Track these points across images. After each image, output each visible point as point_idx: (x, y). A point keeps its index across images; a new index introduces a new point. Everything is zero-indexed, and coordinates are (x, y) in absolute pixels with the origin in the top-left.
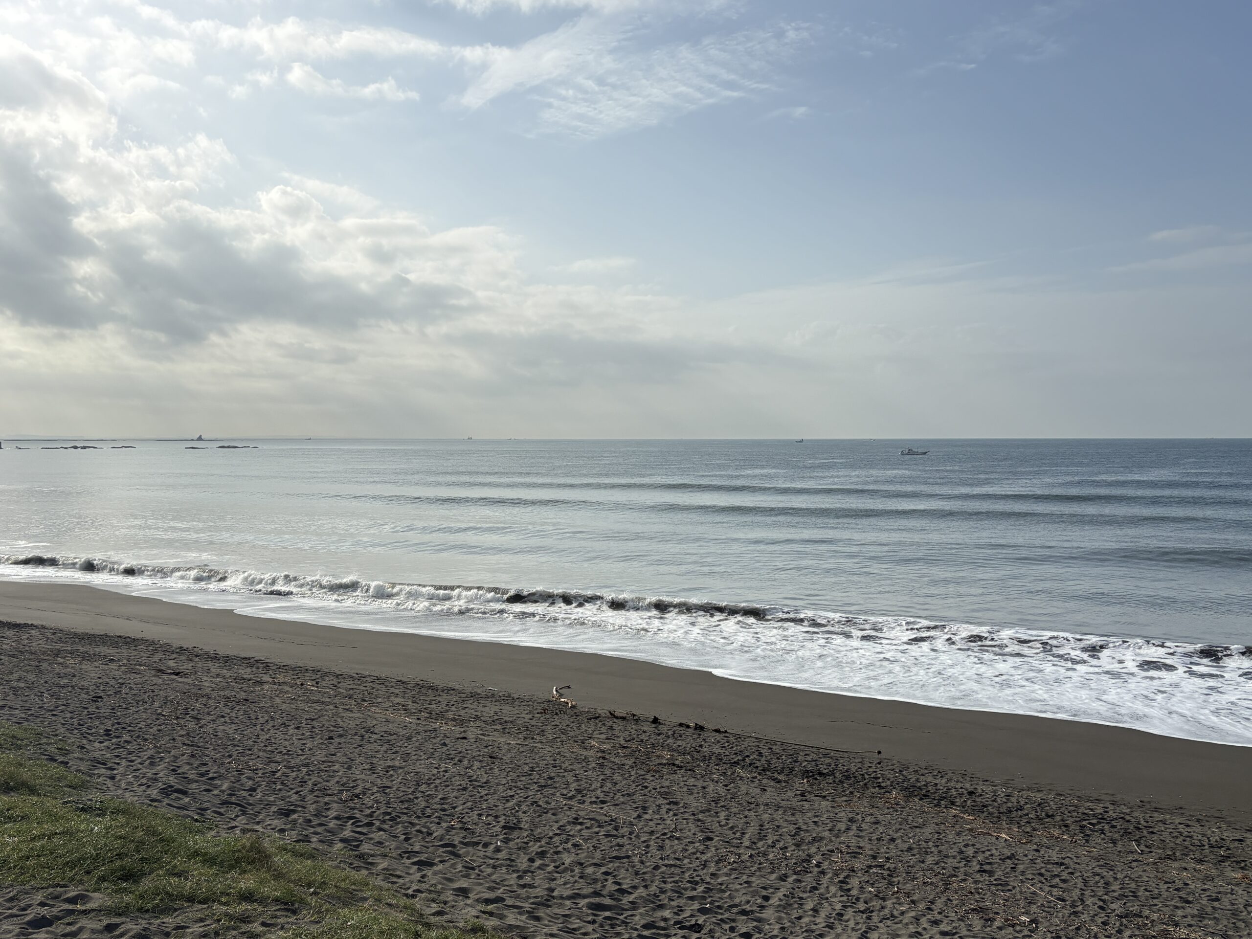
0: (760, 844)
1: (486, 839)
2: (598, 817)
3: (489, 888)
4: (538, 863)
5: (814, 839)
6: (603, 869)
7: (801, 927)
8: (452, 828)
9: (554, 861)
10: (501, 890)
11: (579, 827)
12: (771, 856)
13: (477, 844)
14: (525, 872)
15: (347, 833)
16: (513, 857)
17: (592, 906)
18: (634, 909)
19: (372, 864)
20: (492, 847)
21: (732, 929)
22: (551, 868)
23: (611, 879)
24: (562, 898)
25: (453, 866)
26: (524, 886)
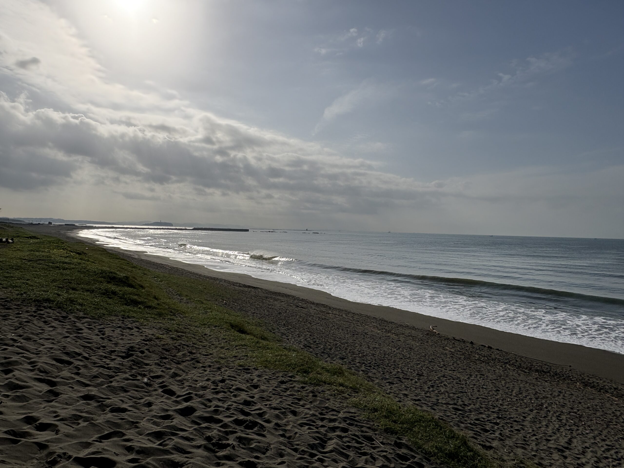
0: (520, 396)
1: (411, 378)
2: (452, 376)
3: (415, 395)
4: (431, 389)
5: (544, 397)
6: (457, 395)
7: (541, 431)
8: (399, 372)
9: (437, 389)
10: (419, 397)
11: (445, 379)
12: (525, 401)
13: (408, 379)
14: (427, 392)
15: (363, 368)
16: (422, 386)
17: (453, 408)
18: (470, 412)
19: (373, 380)
20: (414, 381)
21: (512, 427)
22: (436, 392)
23: (460, 400)
24: (442, 403)
25: (401, 385)
26: (427, 397)
